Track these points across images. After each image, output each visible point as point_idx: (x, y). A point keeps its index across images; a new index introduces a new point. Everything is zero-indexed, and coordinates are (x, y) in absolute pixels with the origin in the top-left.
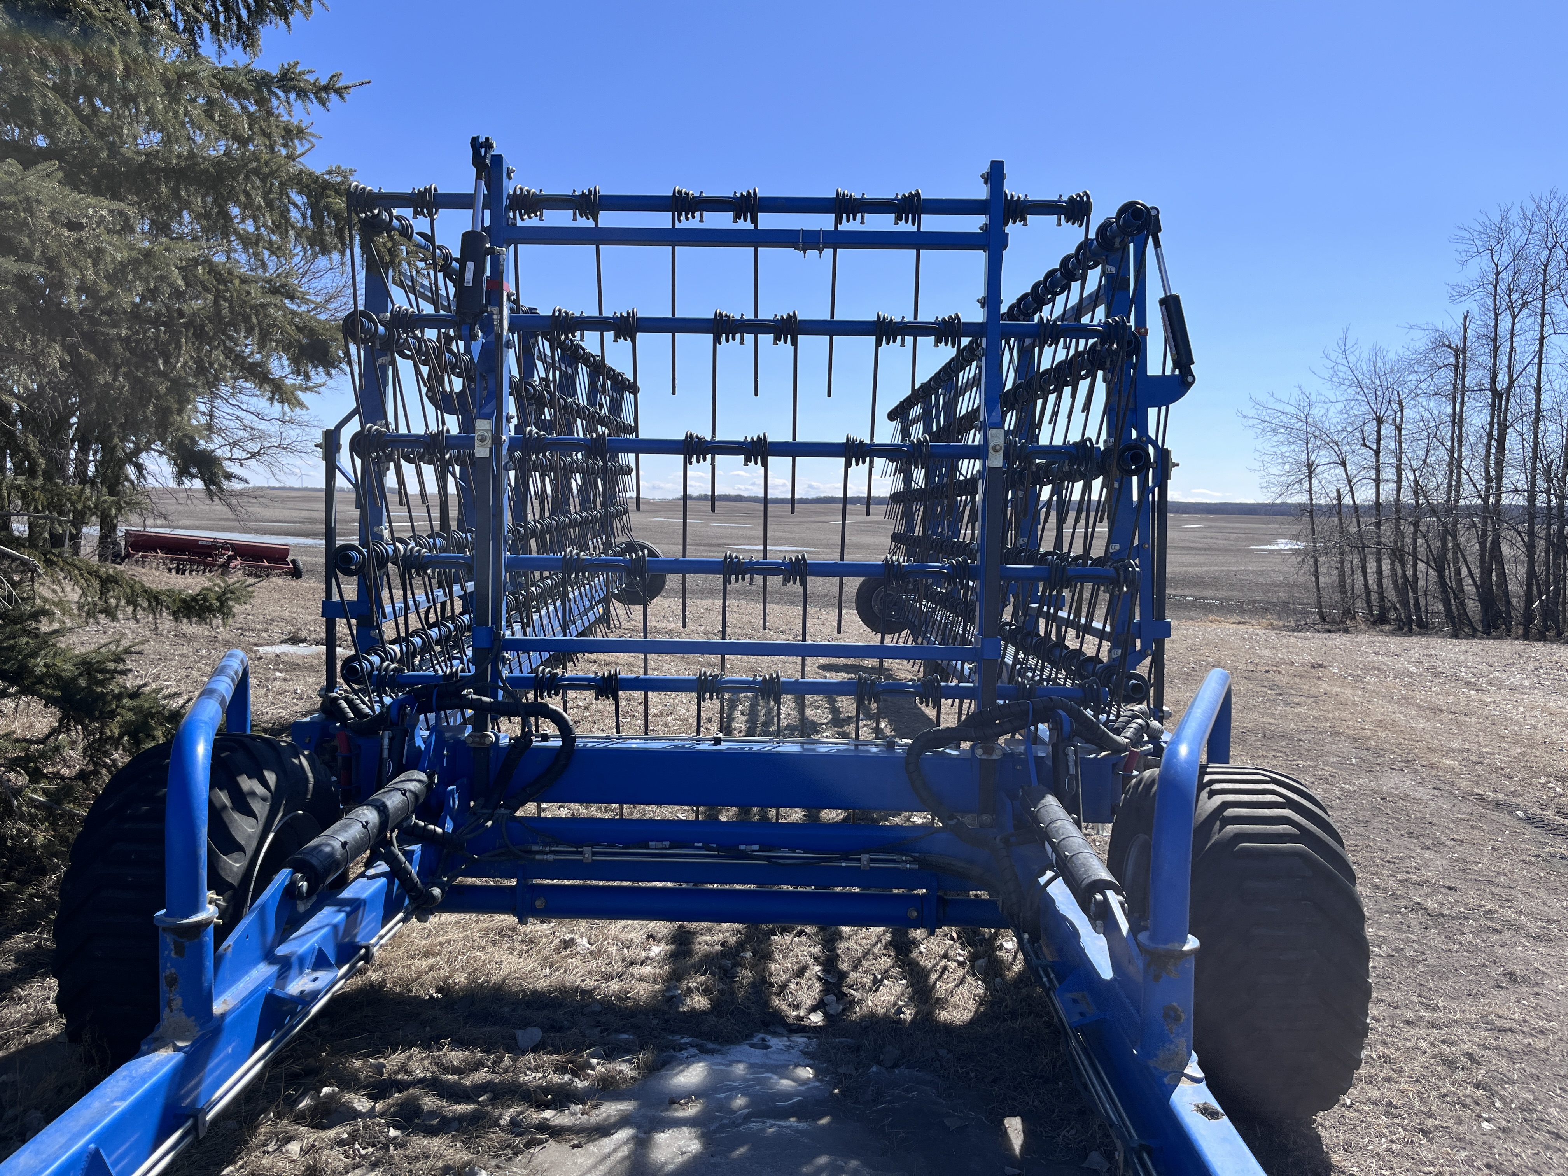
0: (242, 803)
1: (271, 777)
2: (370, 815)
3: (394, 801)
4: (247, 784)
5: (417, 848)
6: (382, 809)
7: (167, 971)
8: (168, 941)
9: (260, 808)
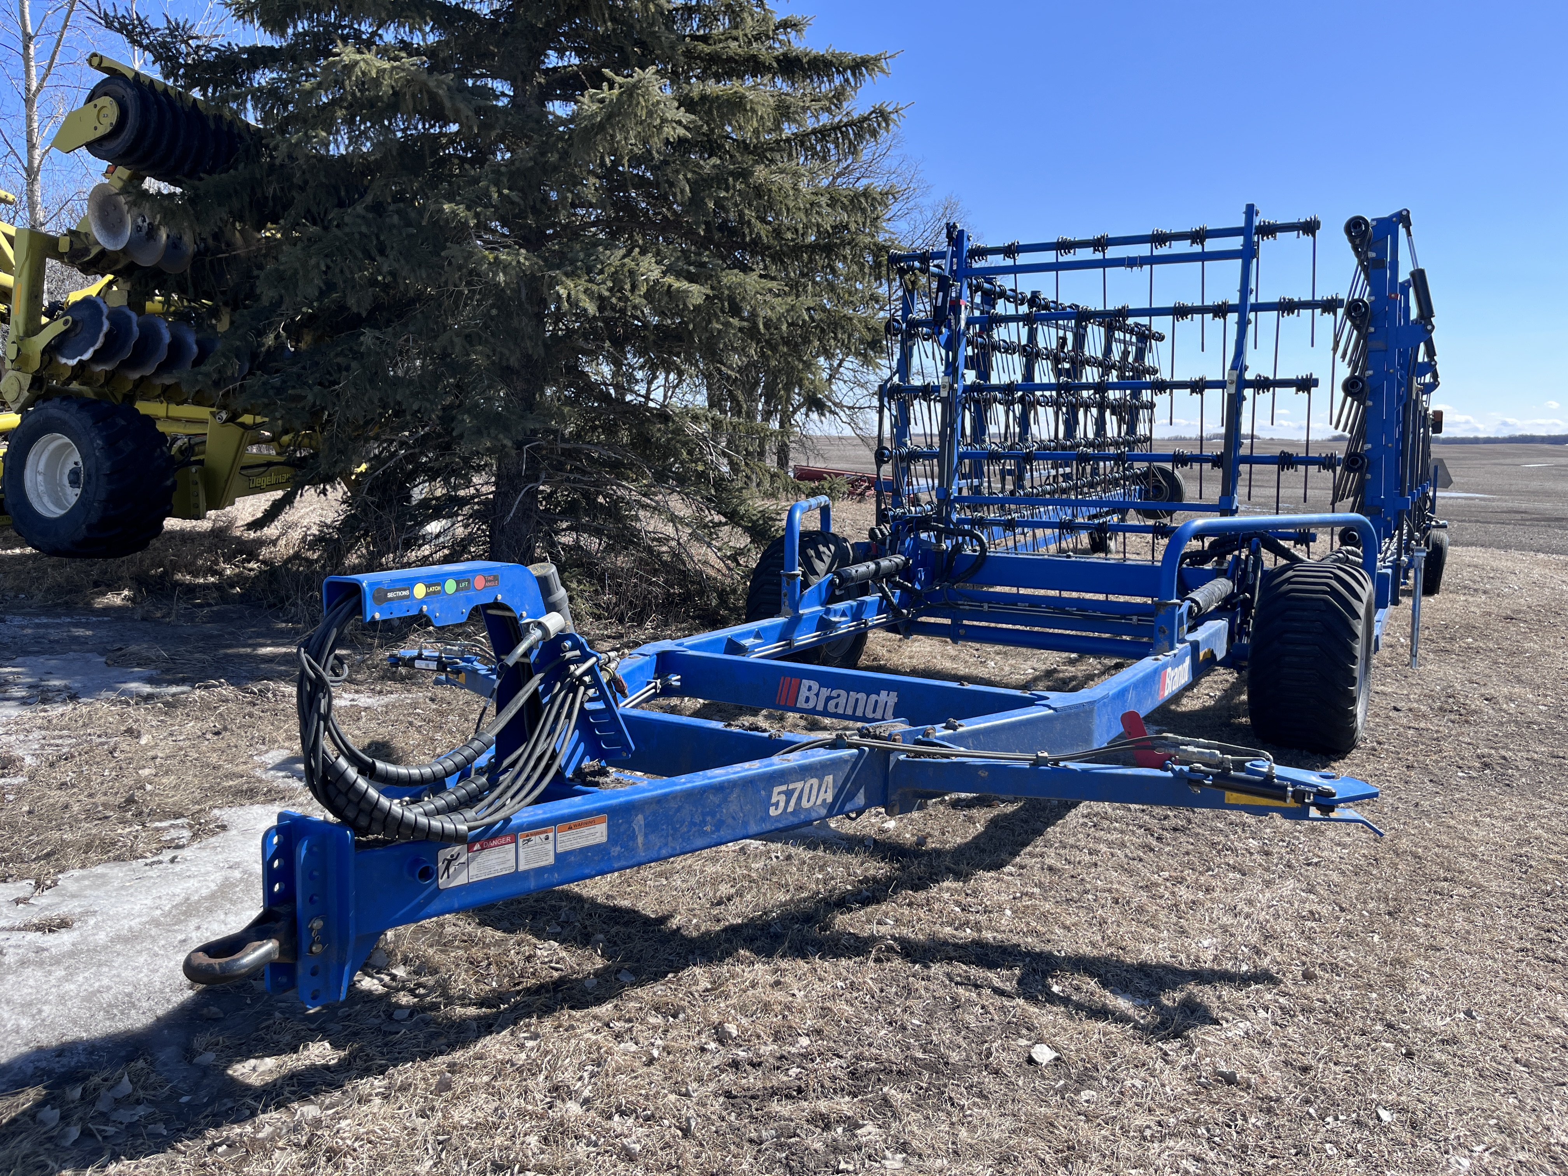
0: (819, 555)
1: (832, 548)
2: (872, 566)
3: (885, 563)
4: (822, 548)
5: (898, 592)
6: (877, 564)
7: (784, 591)
8: (784, 579)
9: (828, 560)
